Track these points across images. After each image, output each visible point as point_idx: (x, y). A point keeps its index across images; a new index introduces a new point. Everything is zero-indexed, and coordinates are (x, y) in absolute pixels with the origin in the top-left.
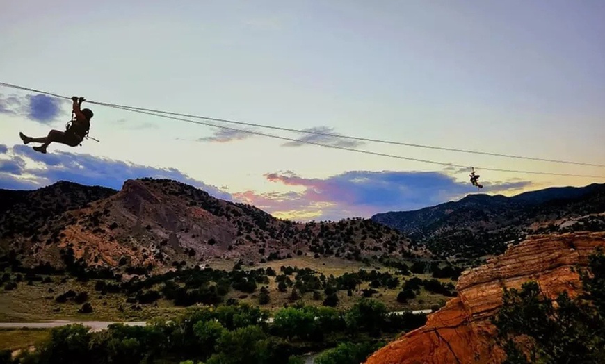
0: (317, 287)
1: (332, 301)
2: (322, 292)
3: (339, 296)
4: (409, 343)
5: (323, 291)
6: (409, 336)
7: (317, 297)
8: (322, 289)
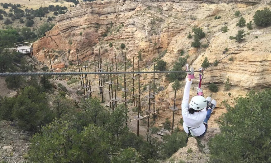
0: (23, 16)
1: (31, 24)
2: (24, 19)
3: (34, 20)
4: (41, 42)
5: (26, 18)
6: (41, 39)
7: (22, 22)
8: (25, 17)
